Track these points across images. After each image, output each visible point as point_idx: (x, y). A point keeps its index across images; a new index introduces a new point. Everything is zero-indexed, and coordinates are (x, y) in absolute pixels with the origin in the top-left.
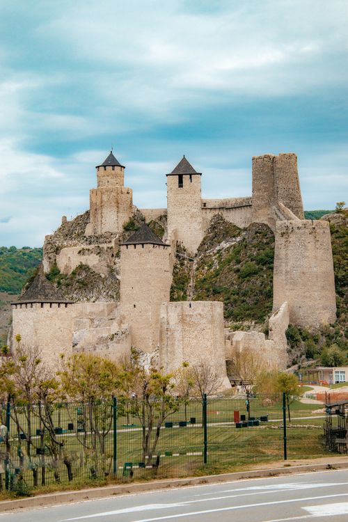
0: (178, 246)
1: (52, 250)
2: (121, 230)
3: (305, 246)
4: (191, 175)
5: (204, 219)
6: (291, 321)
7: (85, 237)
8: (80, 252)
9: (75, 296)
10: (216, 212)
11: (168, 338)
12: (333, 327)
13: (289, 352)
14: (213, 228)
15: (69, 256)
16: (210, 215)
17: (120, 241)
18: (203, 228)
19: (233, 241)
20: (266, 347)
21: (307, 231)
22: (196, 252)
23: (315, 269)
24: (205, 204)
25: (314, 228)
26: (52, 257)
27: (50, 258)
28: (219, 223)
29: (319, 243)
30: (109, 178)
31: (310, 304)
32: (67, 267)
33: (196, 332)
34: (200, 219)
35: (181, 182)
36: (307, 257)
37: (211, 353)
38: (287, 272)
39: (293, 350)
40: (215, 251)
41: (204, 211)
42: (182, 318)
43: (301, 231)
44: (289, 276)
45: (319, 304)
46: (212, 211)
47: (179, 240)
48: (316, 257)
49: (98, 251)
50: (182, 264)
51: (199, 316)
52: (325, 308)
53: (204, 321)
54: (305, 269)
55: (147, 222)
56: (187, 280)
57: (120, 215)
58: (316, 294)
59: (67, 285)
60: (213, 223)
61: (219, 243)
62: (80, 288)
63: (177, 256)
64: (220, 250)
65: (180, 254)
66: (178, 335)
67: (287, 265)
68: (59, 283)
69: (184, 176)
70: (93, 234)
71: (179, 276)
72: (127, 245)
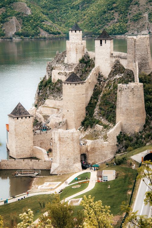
0: (99, 74)
1: (50, 69)
2: (78, 62)
3: (128, 97)
4: (105, 40)
5: (111, 62)
6: (122, 130)
7: (64, 63)
8: (59, 74)
9: (55, 95)
10: (117, 59)
11: (55, 146)
12: (141, 133)
13: (117, 145)
14: (115, 66)
15: (55, 74)
16: (114, 60)
17: (77, 68)
18: (111, 66)
19: (120, 75)
20: (104, 145)
21: (129, 90)
22: (107, 77)
23: (133, 108)
24: (112, 54)
25: (133, 89)
26: (50, 73)
27: (49, 73)
28: (117, 64)
29: (135, 95)
30: (73, 37)
31: (130, 123)
32: (54, 79)
33: (65, 145)
34: (109, 62)
35: (101, 43)
36: (129, 102)
37: (72, 154)
38: (121, 108)
39: (119, 145)
40: (114, 79)
41: (111, 58)
42: (59, 139)
43: (127, 90)
44: (121, 110)
45: (134, 123)
46: (115, 58)
47: (100, 71)
48: (133, 102)
49: (66, 74)
50: (100, 84)
51: (66, 138)
52: (137, 124)
53: (69, 140)
54: (128, 108)
55: (90, 58)
56: (100, 93)
57: (78, 55)
58: (133, 118)
59: (53, 89)
60: (115, 64)
61: (116, 75)
62: (57, 91)
63: (98, 80)
64: (115, 79)
65: (100, 79)
66: (58, 146)
67: (121, 105)
68: (50, 87)
69: (102, 41)
70: (67, 63)
71: (97, 91)
72: (65, 83)
